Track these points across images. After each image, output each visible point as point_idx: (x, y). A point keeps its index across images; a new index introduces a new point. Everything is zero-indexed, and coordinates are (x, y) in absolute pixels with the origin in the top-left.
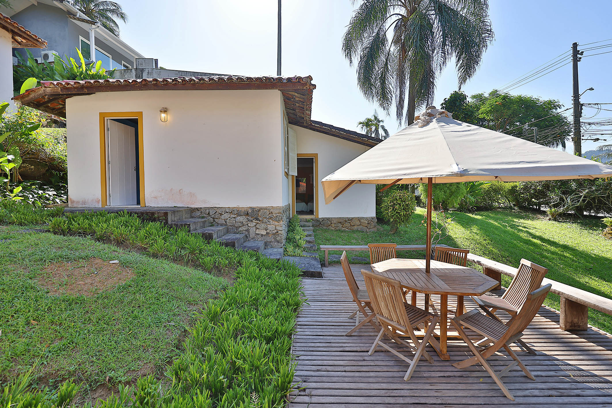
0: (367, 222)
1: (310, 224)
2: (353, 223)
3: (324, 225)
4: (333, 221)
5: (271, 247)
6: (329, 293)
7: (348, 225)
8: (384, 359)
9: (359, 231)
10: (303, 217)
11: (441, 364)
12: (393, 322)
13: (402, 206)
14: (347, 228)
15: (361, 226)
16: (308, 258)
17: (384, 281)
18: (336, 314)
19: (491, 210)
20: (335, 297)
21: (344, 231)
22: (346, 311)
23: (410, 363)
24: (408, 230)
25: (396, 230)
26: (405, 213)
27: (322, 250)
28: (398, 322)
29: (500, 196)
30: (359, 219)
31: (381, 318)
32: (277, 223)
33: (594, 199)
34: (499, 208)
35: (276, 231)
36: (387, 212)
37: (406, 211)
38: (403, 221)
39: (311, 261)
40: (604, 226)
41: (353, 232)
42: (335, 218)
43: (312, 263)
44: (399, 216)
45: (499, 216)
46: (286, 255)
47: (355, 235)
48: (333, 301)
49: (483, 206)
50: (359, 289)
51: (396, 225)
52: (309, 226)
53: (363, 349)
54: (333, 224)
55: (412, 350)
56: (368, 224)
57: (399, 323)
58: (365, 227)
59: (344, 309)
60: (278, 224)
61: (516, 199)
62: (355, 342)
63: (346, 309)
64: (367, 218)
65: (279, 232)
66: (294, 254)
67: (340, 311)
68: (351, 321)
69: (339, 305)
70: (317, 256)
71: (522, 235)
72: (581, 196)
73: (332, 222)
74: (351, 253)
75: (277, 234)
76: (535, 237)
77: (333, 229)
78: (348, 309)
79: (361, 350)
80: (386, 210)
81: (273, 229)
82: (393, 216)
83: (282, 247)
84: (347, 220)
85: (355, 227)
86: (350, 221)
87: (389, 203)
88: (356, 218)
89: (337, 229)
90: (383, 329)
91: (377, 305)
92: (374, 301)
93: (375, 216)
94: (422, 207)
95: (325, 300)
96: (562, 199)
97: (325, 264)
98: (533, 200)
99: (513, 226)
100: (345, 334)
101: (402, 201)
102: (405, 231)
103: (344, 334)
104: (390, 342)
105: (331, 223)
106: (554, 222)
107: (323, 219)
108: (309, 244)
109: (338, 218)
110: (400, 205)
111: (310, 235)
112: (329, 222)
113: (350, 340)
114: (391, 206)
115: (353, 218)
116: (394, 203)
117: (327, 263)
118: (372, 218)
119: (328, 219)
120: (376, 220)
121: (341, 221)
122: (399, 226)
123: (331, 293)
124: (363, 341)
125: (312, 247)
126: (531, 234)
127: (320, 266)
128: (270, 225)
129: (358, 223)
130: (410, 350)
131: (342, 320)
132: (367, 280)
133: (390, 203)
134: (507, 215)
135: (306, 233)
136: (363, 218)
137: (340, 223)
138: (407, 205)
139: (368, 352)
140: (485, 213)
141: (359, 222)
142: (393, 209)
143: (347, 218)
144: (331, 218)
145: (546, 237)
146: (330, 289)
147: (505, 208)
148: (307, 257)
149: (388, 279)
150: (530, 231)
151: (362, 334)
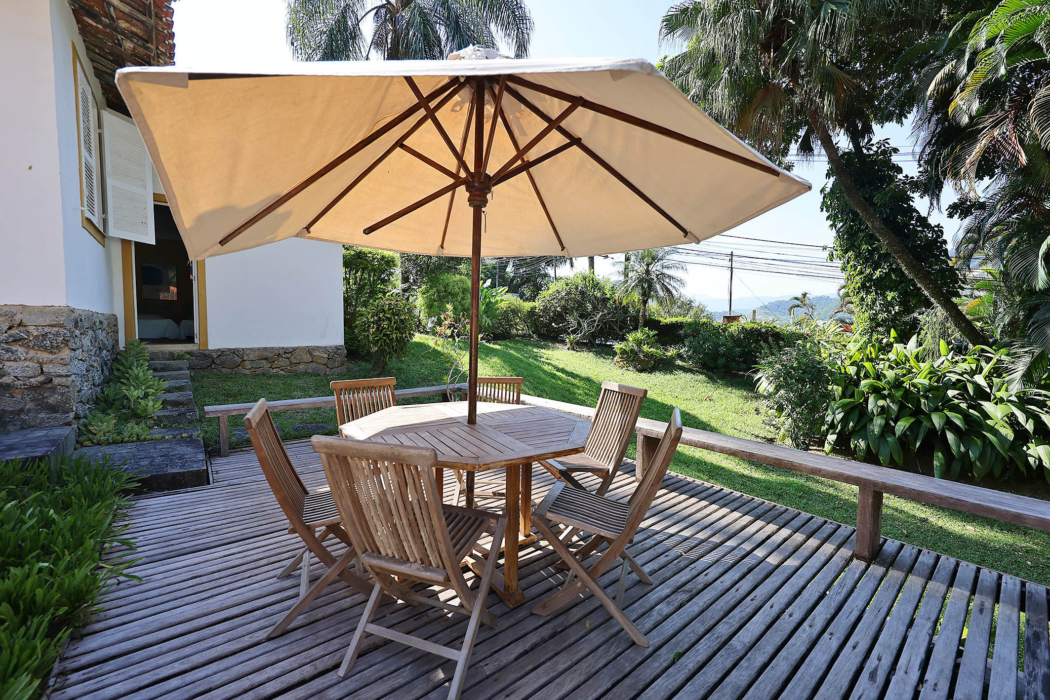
0: (327, 356)
1: (185, 363)
2: (295, 358)
3: (223, 364)
4: (247, 355)
5: (22, 428)
6: (225, 521)
7: (283, 362)
8: (384, 672)
9: (311, 375)
10: (162, 349)
11: (512, 621)
12: (408, 565)
13: (394, 323)
14: (282, 370)
15: (314, 365)
16: (167, 441)
17: (384, 458)
18: (239, 577)
19: (509, 338)
20: (240, 527)
21: (277, 376)
22: (273, 559)
23: (455, 658)
24: (404, 366)
25: (384, 368)
26: (399, 335)
27: (212, 416)
28: (425, 562)
29: (518, 320)
30: (310, 350)
31: (375, 562)
32: (45, 356)
33: (605, 324)
34: (518, 336)
35: (41, 378)
36: (367, 334)
37: (400, 332)
38: (395, 351)
39: (178, 447)
40: (615, 354)
41: (297, 375)
42: (251, 349)
43: (177, 452)
44: (388, 341)
45: (519, 346)
46: (88, 443)
47: (300, 382)
48: (233, 539)
49: (500, 333)
50: (307, 493)
51: (382, 358)
52: (180, 369)
53: (321, 665)
54: (247, 362)
55: (445, 611)
56: (329, 359)
57: (427, 562)
58: (322, 366)
59: (267, 554)
60: (51, 357)
61: (535, 324)
62: (296, 650)
63: (272, 552)
64: (325, 348)
65: (56, 381)
66: (119, 438)
67: (255, 565)
68: (288, 583)
69: (250, 546)
70: (195, 434)
71: (546, 367)
72: (595, 320)
73: (245, 358)
74: (291, 417)
75: (49, 385)
76: (558, 370)
77: (248, 372)
78: (278, 551)
79: (316, 672)
80: (364, 331)
81: (30, 373)
82: (378, 341)
83: (69, 424)
84: (281, 352)
85: (301, 367)
86: (288, 355)
87: (369, 317)
88: (304, 348)
89: (259, 371)
90: (377, 588)
91: (363, 530)
92: (353, 520)
93: (342, 343)
94: (422, 333)
95: (208, 546)
96: (579, 324)
97: (220, 449)
98: (553, 324)
99: (536, 358)
100: (265, 636)
101: (393, 314)
102: (399, 369)
103: (263, 635)
104: (395, 607)
105: (243, 361)
106: (573, 352)
107: (222, 353)
108: (174, 409)
109: (259, 349)
110: (391, 322)
111: (180, 389)
112: (236, 358)
113: (283, 647)
114: (373, 323)
115: (295, 349)
116: (380, 318)
117: (224, 447)
118: (338, 348)
119: (234, 351)
120: (346, 352)
121: (266, 354)
122: (389, 360)
123: (229, 520)
124: (325, 634)
125: (184, 414)
126: (555, 367)
127: (201, 456)
128: (15, 360)
129: (307, 358)
130: (440, 613)
131: (257, 589)
132: (332, 464)
133: (373, 316)
134: (527, 345)
135: (166, 384)
136: (319, 347)
137: (265, 359)
138: (402, 321)
139: (337, 666)
140: (503, 343)
141: (308, 355)
142: (378, 328)
143: (283, 348)
144: (243, 349)
145: (568, 369)
146: (228, 508)
147: (524, 336)
148: (162, 440)
149: (401, 449)
150: (553, 363)
151: (319, 613)
